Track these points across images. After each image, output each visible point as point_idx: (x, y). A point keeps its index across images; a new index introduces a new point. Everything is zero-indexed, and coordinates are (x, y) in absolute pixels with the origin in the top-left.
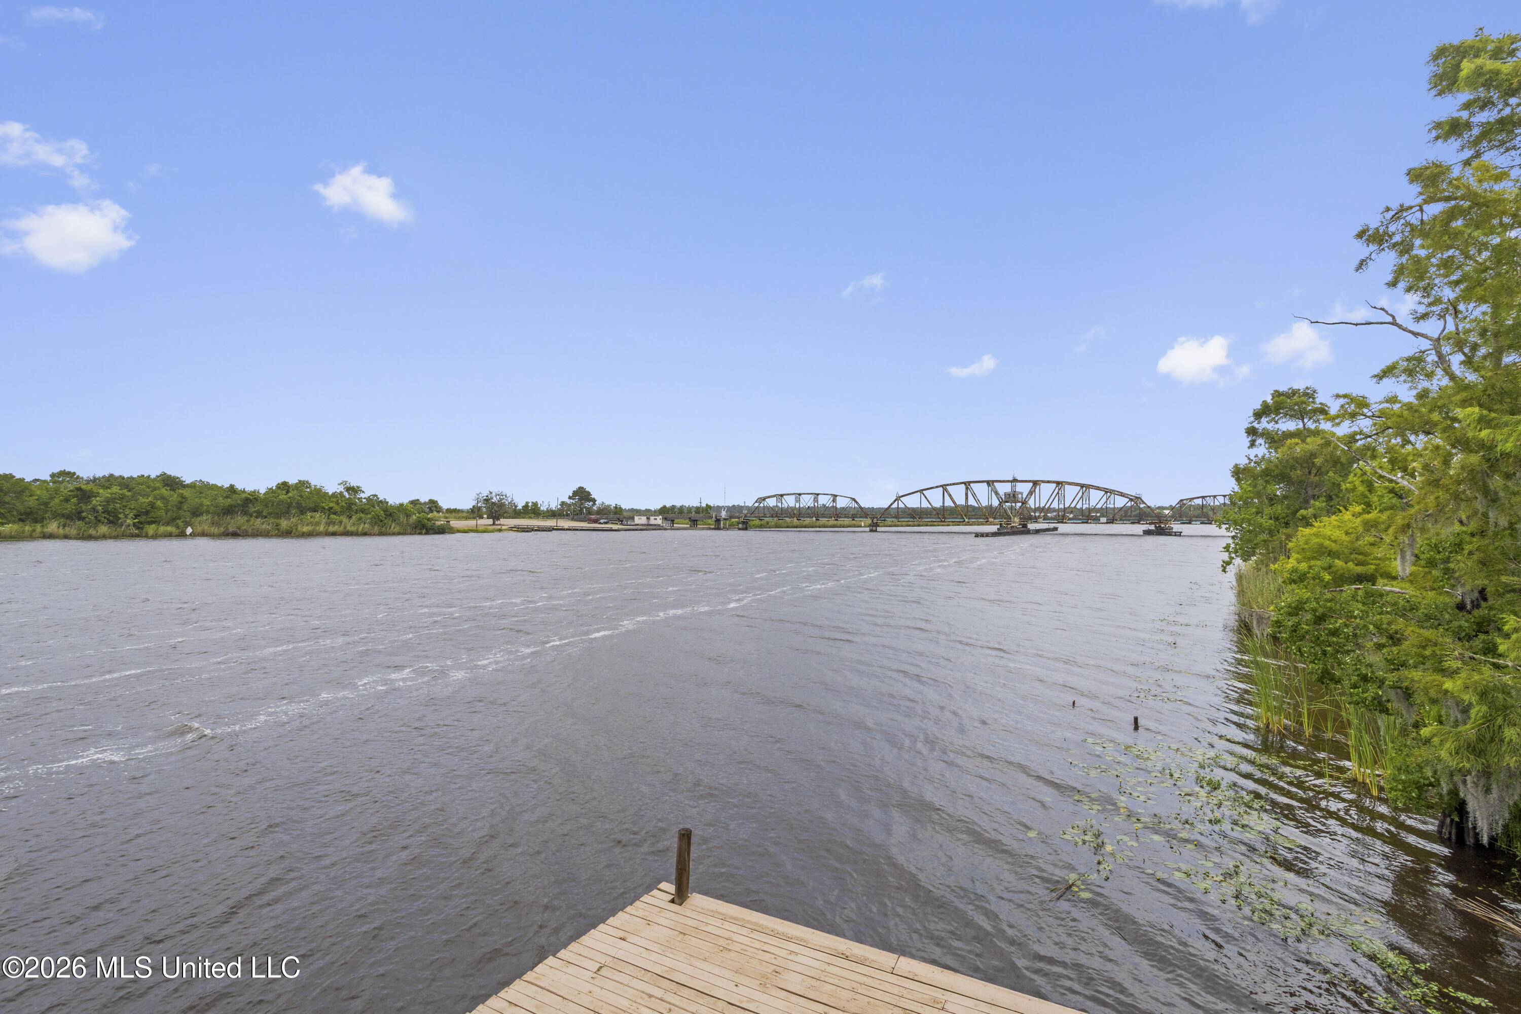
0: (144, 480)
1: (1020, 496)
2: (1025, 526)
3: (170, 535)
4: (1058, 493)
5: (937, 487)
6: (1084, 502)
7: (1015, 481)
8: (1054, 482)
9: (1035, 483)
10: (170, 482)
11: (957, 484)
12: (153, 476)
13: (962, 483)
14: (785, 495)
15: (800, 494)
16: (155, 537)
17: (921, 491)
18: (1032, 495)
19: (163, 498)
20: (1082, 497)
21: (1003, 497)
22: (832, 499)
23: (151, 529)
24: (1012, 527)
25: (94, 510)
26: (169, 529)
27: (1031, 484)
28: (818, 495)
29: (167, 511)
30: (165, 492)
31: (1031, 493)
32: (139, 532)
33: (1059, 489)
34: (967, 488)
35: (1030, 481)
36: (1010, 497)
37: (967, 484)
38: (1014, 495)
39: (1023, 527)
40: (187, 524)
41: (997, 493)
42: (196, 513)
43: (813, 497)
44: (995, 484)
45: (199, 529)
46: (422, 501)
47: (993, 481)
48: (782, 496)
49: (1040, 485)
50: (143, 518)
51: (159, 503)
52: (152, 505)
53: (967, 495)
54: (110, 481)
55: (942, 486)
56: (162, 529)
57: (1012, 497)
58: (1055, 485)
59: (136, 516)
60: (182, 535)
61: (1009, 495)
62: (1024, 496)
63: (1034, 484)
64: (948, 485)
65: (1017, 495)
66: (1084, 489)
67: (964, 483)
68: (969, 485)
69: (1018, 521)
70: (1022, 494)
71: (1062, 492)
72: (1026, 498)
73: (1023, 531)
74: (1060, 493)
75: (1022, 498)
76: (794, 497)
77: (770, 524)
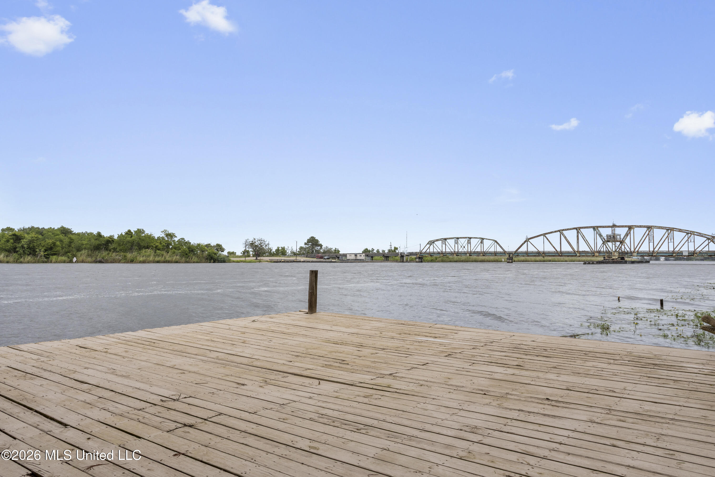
0: (51, 230)
1: (618, 237)
2: (623, 258)
3: (64, 262)
4: (648, 234)
5: (555, 232)
6: (670, 241)
7: (614, 226)
8: (644, 227)
9: (630, 228)
10: (65, 231)
11: (570, 229)
12: (56, 228)
13: (574, 228)
14: (448, 239)
15: (458, 238)
16: (56, 262)
17: (544, 235)
18: (628, 235)
19: (61, 241)
20: (668, 236)
21: (606, 238)
22: (480, 241)
23: (54, 258)
24: (613, 259)
25: (22, 247)
26: (64, 258)
27: (627, 229)
28: (470, 238)
29: (63, 248)
30: (62, 237)
31: (627, 235)
32: (47, 259)
33: (649, 232)
34: (578, 232)
35: (626, 226)
36: (610, 238)
37: (578, 229)
38: (614, 236)
39: (621, 259)
40: (74, 256)
41: (600, 235)
42: (79, 249)
43: (467, 240)
44: (599, 229)
45: (81, 259)
46: (212, 244)
47: (598, 227)
48: (445, 239)
49: (634, 229)
50: (49, 252)
51: (58, 243)
52: (54, 244)
53: (578, 236)
54: (31, 230)
55: (559, 231)
56: (60, 258)
57: (612, 238)
58: (646, 229)
59: (46, 250)
60: (71, 262)
61: (610, 236)
62: (622, 237)
63: (629, 229)
64: (563, 230)
65: (617, 236)
66: (669, 231)
67: (576, 229)
68: (580, 230)
69: (617, 255)
70: (620, 236)
71: (652, 234)
72: (623, 238)
73: (620, 262)
74: (650, 234)
75: (620, 238)
76: (453, 240)
77: (438, 259)
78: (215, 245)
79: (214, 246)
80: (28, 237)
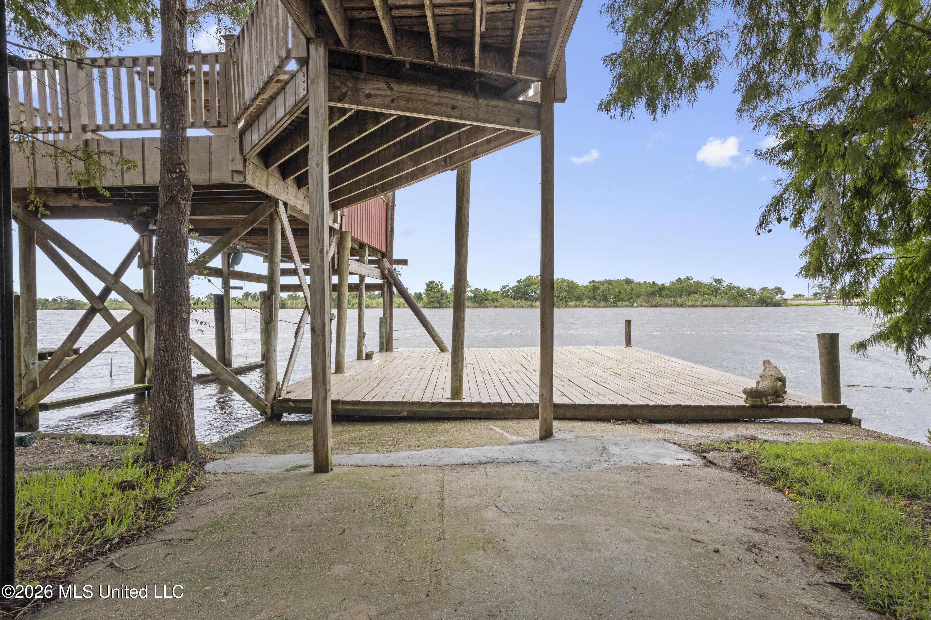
0: (618, 282)
3: (627, 306)
10: (629, 282)
12: (622, 279)
16: (622, 307)
19: (625, 290)
23: (620, 303)
25: (599, 295)
26: (627, 303)
29: (626, 295)
30: (626, 286)
32: (615, 305)
40: (635, 301)
42: (639, 296)
45: (640, 303)
46: (770, 288)
50: (617, 299)
51: (623, 291)
52: (620, 292)
54: (605, 282)
56: (625, 303)
59: (614, 298)
60: (632, 306)
78: (774, 288)
79: (772, 290)
80: (603, 287)
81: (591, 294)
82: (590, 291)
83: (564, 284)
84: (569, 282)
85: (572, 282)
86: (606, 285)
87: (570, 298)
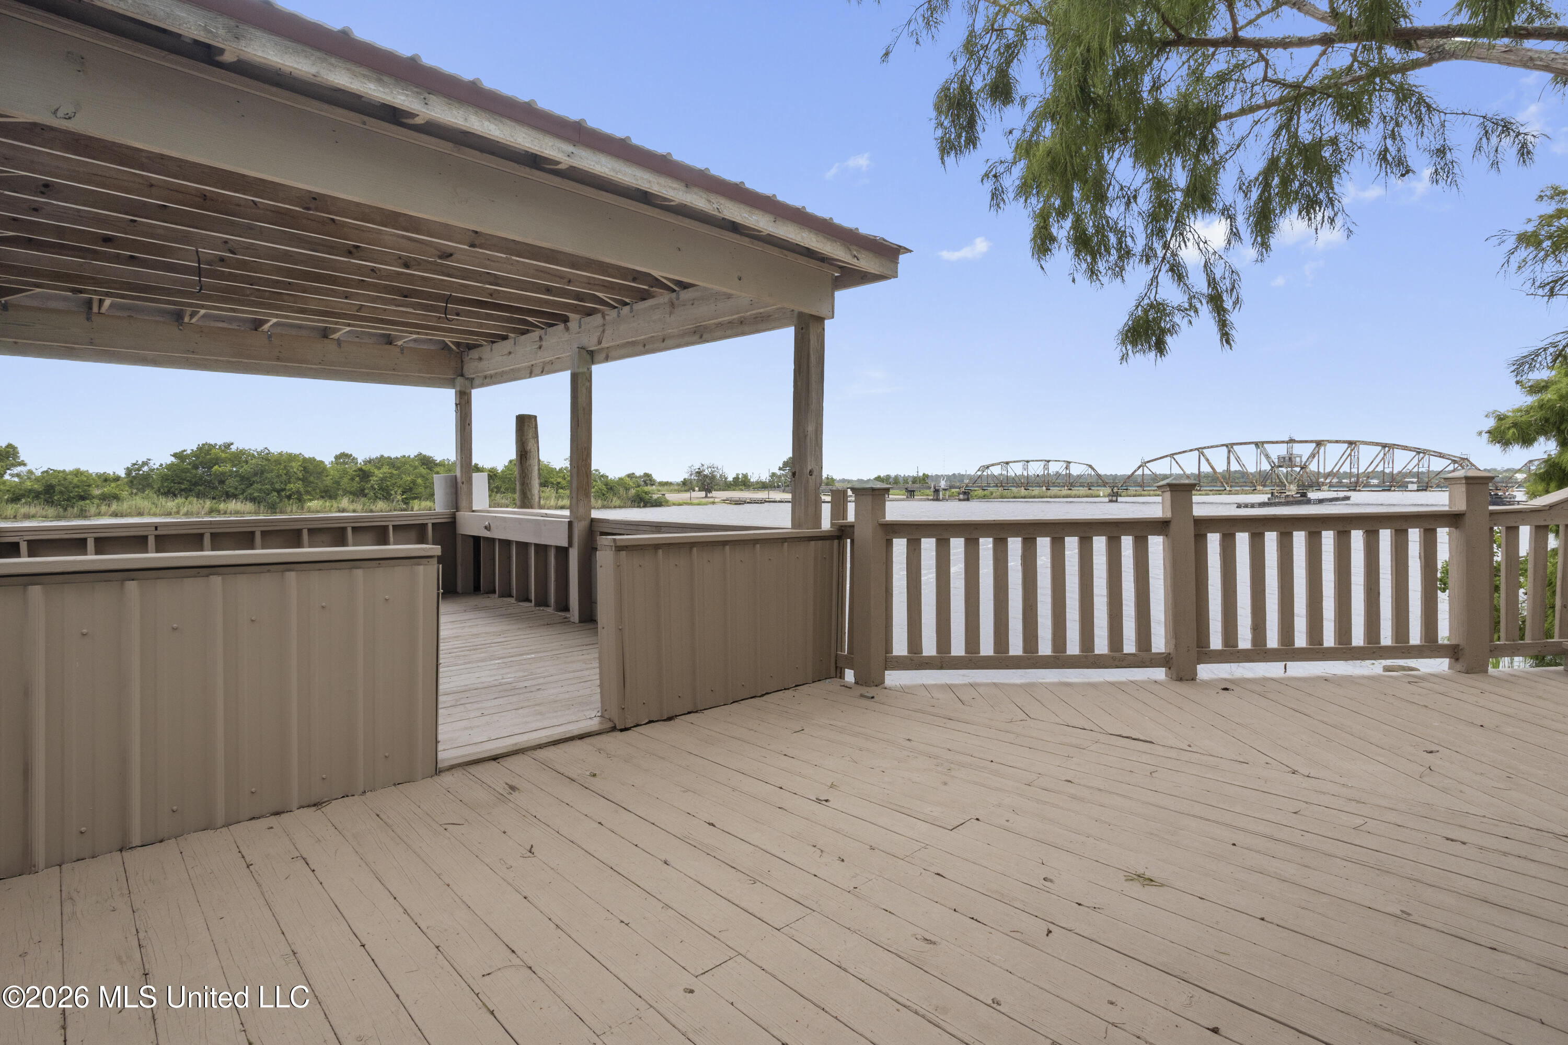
0: (406, 460)
1: (1298, 459)
2: (1304, 495)
4: (1350, 455)
5: (1191, 450)
6: (1386, 465)
7: (1292, 441)
8: (1344, 442)
9: (1319, 444)
10: (425, 460)
11: (1217, 446)
12: (412, 456)
13: (1223, 445)
14: (1011, 462)
15: (1028, 462)
17: (1172, 455)
18: (1314, 457)
19: (422, 476)
20: (1383, 458)
21: (1276, 461)
22: (1065, 466)
24: (1287, 496)
25: (372, 488)
27: (1314, 445)
28: (1048, 461)
30: (423, 470)
31: (1313, 456)
33: (1352, 450)
34: (1229, 452)
35: (1311, 442)
36: (1284, 461)
37: (1230, 447)
38: (1290, 459)
39: (1301, 496)
41: (1267, 457)
43: (1043, 463)
44: (1265, 445)
46: (638, 474)
47: (1263, 443)
48: (1007, 463)
49: (1325, 445)
51: (419, 481)
52: (414, 482)
53: (1229, 458)
54: (381, 462)
55: (1197, 449)
57: (1288, 461)
58: (1346, 445)
59: (404, 493)
61: (1284, 458)
62: (1304, 459)
63: (1317, 445)
64: (1205, 448)
65: (1295, 458)
66: (1387, 449)
67: (1226, 446)
68: (1232, 447)
69: (1294, 489)
70: (1301, 457)
71: (1356, 453)
72: (1306, 462)
73: (1300, 501)
74: (1353, 454)
75: (1301, 461)
76: (1021, 464)
77: (994, 494)
78: (642, 474)
79: (640, 477)
80: (379, 474)
81: (355, 485)
82: (352, 479)
83: (294, 464)
84: (305, 460)
85: (312, 461)
86: (386, 469)
87: (308, 493)
